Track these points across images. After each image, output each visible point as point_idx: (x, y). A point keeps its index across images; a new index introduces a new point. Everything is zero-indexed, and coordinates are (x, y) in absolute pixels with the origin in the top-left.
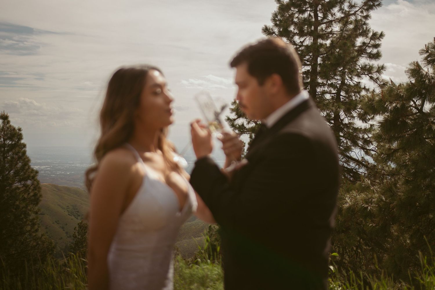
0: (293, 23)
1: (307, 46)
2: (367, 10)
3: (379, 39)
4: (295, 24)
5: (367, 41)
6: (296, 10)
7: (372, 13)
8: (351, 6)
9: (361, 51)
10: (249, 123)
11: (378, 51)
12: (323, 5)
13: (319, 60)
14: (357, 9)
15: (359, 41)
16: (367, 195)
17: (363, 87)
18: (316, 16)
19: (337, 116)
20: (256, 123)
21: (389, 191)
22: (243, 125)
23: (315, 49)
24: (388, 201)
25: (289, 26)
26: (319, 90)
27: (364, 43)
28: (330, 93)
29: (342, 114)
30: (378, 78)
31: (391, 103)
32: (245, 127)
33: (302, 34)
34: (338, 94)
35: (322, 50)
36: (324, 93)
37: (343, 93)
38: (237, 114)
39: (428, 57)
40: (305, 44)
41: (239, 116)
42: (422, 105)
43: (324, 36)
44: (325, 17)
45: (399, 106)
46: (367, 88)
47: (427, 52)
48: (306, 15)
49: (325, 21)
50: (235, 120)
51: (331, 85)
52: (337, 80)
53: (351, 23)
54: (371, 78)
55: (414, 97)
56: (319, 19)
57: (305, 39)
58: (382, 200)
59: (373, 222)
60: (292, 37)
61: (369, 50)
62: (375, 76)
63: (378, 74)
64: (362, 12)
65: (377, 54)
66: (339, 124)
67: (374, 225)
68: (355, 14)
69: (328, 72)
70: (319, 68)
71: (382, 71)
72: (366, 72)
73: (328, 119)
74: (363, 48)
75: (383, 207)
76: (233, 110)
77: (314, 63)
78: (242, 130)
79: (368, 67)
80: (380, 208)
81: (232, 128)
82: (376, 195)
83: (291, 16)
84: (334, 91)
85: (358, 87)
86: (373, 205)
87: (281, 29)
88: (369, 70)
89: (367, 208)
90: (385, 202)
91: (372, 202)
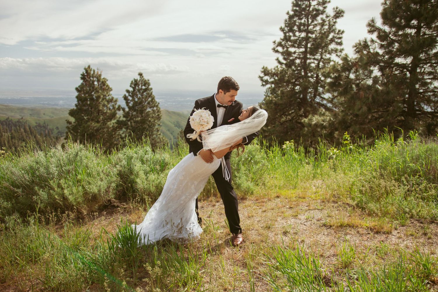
0: (295, 25)
1: (302, 38)
2: (336, 18)
3: (341, 34)
4: (297, 26)
5: (336, 35)
6: (297, 18)
7: (338, 20)
8: (327, 17)
9: (332, 40)
10: (270, 79)
12: (312, 15)
13: (309, 45)
14: (330, 18)
15: (331, 36)
16: (324, 118)
17: (332, 59)
18: (308, 21)
19: (318, 76)
20: (274, 78)
21: (335, 115)
22: (267, 80)
23: (307, 39)
24: (334, 120)
25: (294, 27)
26: (308, 61)
27: (334, 37)
28: (314, 63)
29: (320, 75)
30: (340, 55)
31: (333, 74)
32: (268, 81)
33: (300, 31)
34: (319, 64)
35: (310, 40)
36: (310, 63)
37: (321, 64)
38: (264, 74)
39: (356, 49)
40: (301, 36)
41: (265, 75)
42: (349, 74)
43: (312, 33)
44: (312, 22)
45: (337, 75)
46: (334, 60)
47: (356, 46)
48: (303, 21)
49: (313, 24)
50: (263, 77)
51: (314, 59)
52: (318, 56)
53: (326, 25)
54: (337, 55)
55: (345, 70)
56: (310, 22)
57: (301, 34)
58: (331, 120)
59: (326, 130)
60: (295, 33)
61: (336, 40)
62: (339, 54)
63: (340, 53)
64: (333, 20)
65: (341, 42)
66: (318, 81)
67: (326, 132)
68: (329, 20)
69: (313, 52)
70: (308, 49)
71: (343, 51)
72: (334, 52)
73: (312, 77)
74: (333, 39)
75: (331, 124)
76: (262, 72)
77: (306, 47)
78: (267, 82)
79: (335, 49)
80: (330, 124)
81: (262, 82)
82: (328, 118)
83: (295, 21)
84: (316, 62)
85: (329, 60)
86: (326, 122)
87: (289, 28)
88: (336, 51)
89: (323, 124)
90: (333, 121)
91: (326, 121)
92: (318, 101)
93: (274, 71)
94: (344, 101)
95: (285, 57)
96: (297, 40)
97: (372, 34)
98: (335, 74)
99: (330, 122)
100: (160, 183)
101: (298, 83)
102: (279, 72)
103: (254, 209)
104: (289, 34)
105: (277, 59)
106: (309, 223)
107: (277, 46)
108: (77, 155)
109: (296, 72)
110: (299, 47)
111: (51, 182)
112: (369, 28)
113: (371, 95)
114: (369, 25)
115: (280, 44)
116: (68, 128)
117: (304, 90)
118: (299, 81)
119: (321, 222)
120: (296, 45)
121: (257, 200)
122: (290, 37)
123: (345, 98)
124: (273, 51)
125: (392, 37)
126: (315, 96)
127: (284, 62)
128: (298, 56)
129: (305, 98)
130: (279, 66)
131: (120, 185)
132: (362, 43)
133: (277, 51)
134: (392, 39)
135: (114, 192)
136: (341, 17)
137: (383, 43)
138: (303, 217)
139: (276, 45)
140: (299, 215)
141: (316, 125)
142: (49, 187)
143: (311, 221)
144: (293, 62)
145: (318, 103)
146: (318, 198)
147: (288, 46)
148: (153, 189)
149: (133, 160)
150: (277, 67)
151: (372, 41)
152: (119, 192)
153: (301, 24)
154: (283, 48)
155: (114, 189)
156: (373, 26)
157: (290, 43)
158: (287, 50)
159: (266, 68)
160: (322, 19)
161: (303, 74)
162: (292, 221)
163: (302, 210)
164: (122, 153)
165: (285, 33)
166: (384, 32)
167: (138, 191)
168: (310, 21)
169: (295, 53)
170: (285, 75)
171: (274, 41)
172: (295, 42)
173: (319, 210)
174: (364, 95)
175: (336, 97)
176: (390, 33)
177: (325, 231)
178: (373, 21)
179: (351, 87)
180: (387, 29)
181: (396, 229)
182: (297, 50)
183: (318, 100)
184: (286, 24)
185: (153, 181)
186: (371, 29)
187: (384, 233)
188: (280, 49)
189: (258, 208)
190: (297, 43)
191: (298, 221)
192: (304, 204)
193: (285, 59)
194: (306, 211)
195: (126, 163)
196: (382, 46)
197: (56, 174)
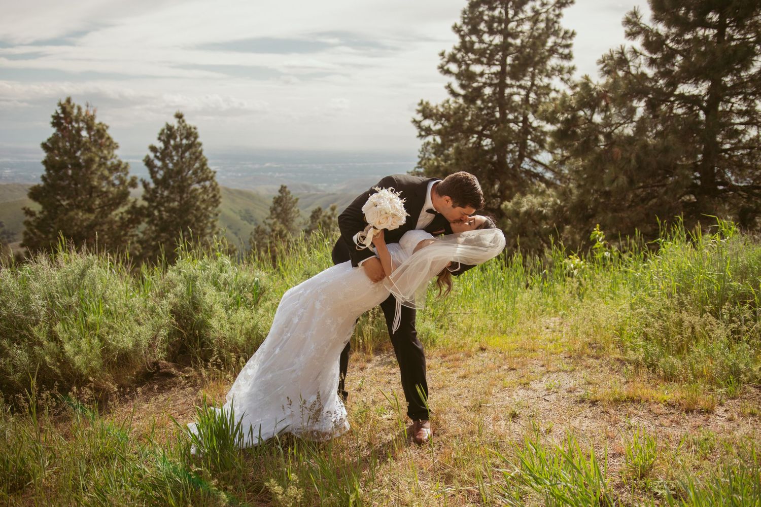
0: (482, 20)
1: (496, 45)
2: (560, 7)
3: (570, 37)
4: (486, 22)
5: (559, 41)
6: (486, 7)
7: (564, 11)
8: (543, 5)
9: (552, 51)
10: (435, 125)
11: (570, 52)
12: (514, 2)
13: (509, 60)
14: (549, 7)
15: (550, 42)
16: (543, 199)
17: (552, 87)
18: (507, 13)
19: (526, 119)
20: (442, 124)
21: (564, 194)
22: (429, 127)
23: (505, 47)
24: (562, 204)
25: (479, 24)
26: (508, 91)
27: (555, 43)
28: (519, 94)
29: (531, 117)
30: (569, 79)
31: (563, 114)
32: (431, 130)
33: (491, 32)
34: (527, 96)
35: (511, 49)
36: (511, 95)
37: (532, 96)
38: (423, 116)
39: (604, 67)
40: (495, 42)
41: (426, 117)
42: (592, 115)
43: (515, 36)
44: (516, 14)
45: (569, 116)
46: (557, 89)
47: (604, 62)
48: (496, 13)
49: (516, 18)
50: (421, 121)
51: (520, 87)
52: (526, 82)
53: (542, 21)
54: (562, 79)
55: (584, 107)
56: (510, 16)
57: (494, 38)
58: (556, 204)
59: (547, 224)
60: (482, 36)
61: (561, 50)
62: (566, 76)
63: (569, 75)
64: (554, 10)
65: (569, 54)
66: (527, 127)
67: (548, 227)
68: (546, 12)
69: (517, 72)
70: (508, 68)
71: (573, 71)
72: (557, 73)
73: (515, 121)
74: (554, 48)
75: (557, 211)
76: (419, 112)
77: (503, 63)
78: (428, 131)
79: (559, 68)
80: (555, 212)
81: (419, 130)
82: (552, 199)
83: (482, 13)
84: (523, 92)
85: (547, 89)
86: (548, 208)
87: (470, 27)
88: (561, 70)
89: (542, 211)
90: (560, 205)
91: (547, 206)
92: (527, 167)
93: (441, 110)
94: (582, 166)
95: (464, 82)
96: (485, 50)
97: (635, 38)
98: (566, 115)
99: (556, 208)
100: (255, 327)
101: (488, 132)
102: (451, 113)
103: (443, 374)
104: (471, 38)
105: (449, 87)
106: (553, 396)
107: (448, 62)
108: (83, 274)
109: (485, 112)
110: (489, 64)
111: (35, 330)
112: (627, 29)
113: (633, 156)
114: (628, 22)
115: (453, 59)
116: (27, 223)
117: (500, 147)
118: (490, 130)
119: (577, 394)
120: (485, 60)
121: (444, 356)
122: (473, 43)
123: (583, 160)
124: (441, 72)
125: (671, 45)
126: (521, 158)
127: (462, 92)
128: (488, 81)
129: (502, 162)
130: (452, 99)
131: (174, 333)
132: (616, 56)
133: (448, 72)
134: (671, 48)
135: (165, 346)
136: (570, 5)
137: (654, 57)
138: (539, 386)
139: (446, 60)
140: (531, 382)
141: (527, 213)
142: (29, 339)
143: (557, 392)
144: (478, 92)
145: (527, 172)
146: (559, 350)
147: (469, 62)
148: (241, 340)
149: (198, 283)
150: (448, 101)
151: (635, 52)
152: (173, 345)
153: (493, 19)
154: (460, 66)
155: (163, 342)
156: (635, 24)
157: (472, 56)
158: (467, 70)
159: (427, 103)
160: (533, 9)
161: (498, 115)
162: (520, 394)
163: (533, 372)
164: (174, 271)
165: (462, 37)
166: (657, 34)
167: (212, 343)
168: (511, 13)
169: (482, 74)
170: (464, 117)
171: (441, 51)
172: (482, 52)
173: (566, 371)
174: (622, 155)
175: (568, 158)
176: (667, 37)
177: (588, 410)
178: (635, 14)
179: (597, 140)
180: (661, 28)
181: (721, 404)
182: (487, 70)
183: (526, 165)
184: (464, 18)
185: (243, 324)
186: (631, 30)
187: (700, 412)
188: (453, 67)
189: (449, 370)
190: (486, 56)
191: (531, 393)
192: (535, 362)
193: (463, 86)
194: (543, 375)
195: (184, 289)
196: (652, 62)
197: (42, 313)
